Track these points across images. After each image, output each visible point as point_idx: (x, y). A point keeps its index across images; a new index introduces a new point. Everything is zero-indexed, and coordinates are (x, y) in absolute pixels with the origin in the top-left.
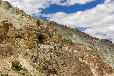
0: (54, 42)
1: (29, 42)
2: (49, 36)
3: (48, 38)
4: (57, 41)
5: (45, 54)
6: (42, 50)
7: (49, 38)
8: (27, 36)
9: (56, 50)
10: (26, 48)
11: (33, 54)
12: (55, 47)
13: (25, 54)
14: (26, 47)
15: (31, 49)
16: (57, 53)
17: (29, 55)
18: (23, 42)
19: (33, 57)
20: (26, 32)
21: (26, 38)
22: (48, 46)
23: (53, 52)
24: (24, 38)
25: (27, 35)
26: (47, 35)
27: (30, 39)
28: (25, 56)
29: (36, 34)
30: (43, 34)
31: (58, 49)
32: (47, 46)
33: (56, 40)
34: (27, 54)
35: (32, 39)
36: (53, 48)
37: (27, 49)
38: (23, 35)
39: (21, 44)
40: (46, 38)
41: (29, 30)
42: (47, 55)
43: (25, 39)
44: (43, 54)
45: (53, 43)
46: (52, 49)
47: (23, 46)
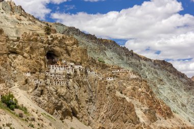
0: (73, 62)
1: (31, 62)
2: (65, 52)
3: (63, 55)
4: (78, 61)
5: (58, 83)
6: (53, 75)
7: (65, 55)
8: (28, 52)
9: (77, 77)
10: (26, 72)
11: (37, 83)
12: (75, 72)
13: (23, 81)
14: (25, 69)
15: (34, 73)
16: (78, 81)
17: (30, 84)
18: (21, 62)
19: (36, 87)
20: (26, 45)
21: (25, 55)
22: (63, 68)
23: (71, 80)
24: (22, 55)
25: (28, 49)
26: (62, 50)
27: (32, 56)
28: (24, 84)
29: (43, 49)
30: (55, 48)
31: (80, 75)
32: (61, 69)
33: (78, 59)
34: (26, 81)
35: (37, 56)
36: (72, 73)
37: (28, 73)
38: (22, 49)
39: (18, 64)
40: (60, 56)
41: (32, 40)
42: (62, 85)
43: (24, 57)
44: (54, 82)
45: (72, 64)
46: (69, 75)
47: (21, 67)
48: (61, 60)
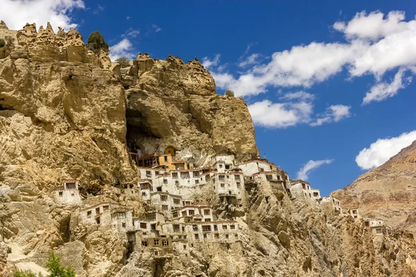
5: (207, 228)
6: (170, 203)
8: (56, 102)
10: (58, 187)
11: (130, 227)
12: (250, 185)
13: (50, 229)
14: (49, 175)
17: (93, 237)
20: (45, 70)
21: (44, 112)
22: (192, 179)
24: (30, 113)
28: (58, 244)
31: (273, 199)
36: (239, 192)
37: (67, 193)
38: (27, 86)
39: (13, 155)
43: (37, 122)
46: (230, 198)
48: (173, 151)
